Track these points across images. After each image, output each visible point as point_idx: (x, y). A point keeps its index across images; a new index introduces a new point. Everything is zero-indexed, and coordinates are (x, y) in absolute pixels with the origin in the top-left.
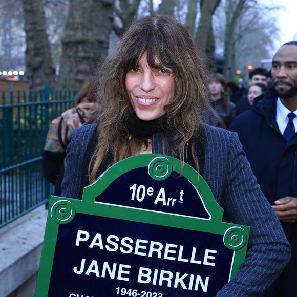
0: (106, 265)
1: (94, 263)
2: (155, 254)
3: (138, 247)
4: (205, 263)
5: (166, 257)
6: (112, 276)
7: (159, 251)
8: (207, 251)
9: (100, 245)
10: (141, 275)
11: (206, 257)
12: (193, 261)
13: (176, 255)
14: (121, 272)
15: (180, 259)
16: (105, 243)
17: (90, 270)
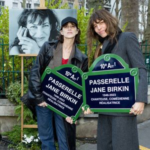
0: (98, 88)
1: (95, 88)
2: (111, 82)
3: (106, 81)
4: (126, 82)
5: (114, 83)
6: (101, 91)
7: (112, 81)
8: (126, 78)
9: (96, 83)
10: (108, 89)
11: (126, 80)
12: (122, 82)
13: (117, 82)
14: (103, 90)
15: (118, 82)
16: (97, 82)
17: (95, 91)
